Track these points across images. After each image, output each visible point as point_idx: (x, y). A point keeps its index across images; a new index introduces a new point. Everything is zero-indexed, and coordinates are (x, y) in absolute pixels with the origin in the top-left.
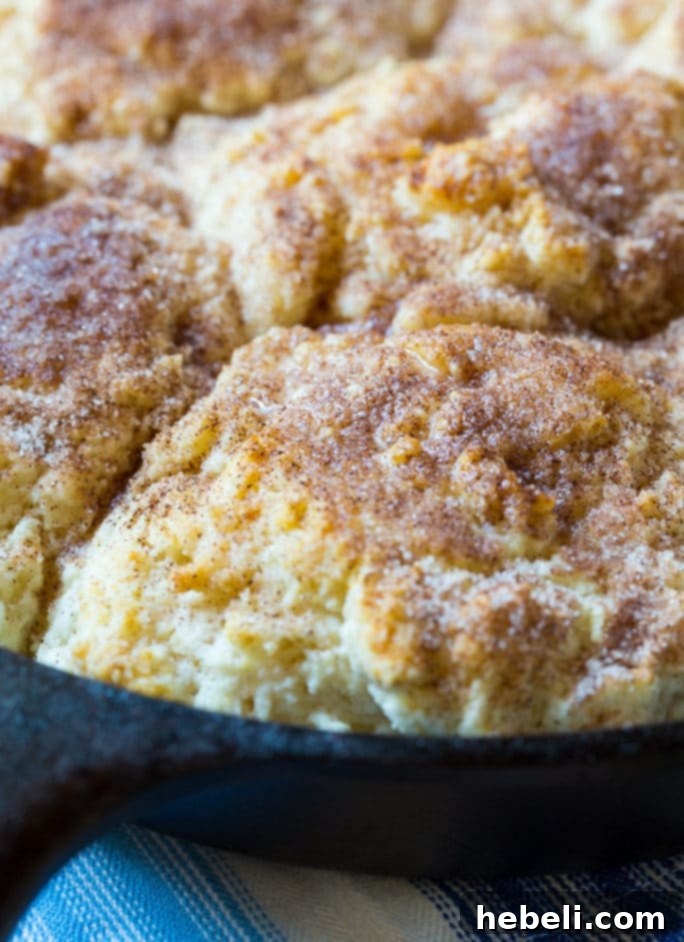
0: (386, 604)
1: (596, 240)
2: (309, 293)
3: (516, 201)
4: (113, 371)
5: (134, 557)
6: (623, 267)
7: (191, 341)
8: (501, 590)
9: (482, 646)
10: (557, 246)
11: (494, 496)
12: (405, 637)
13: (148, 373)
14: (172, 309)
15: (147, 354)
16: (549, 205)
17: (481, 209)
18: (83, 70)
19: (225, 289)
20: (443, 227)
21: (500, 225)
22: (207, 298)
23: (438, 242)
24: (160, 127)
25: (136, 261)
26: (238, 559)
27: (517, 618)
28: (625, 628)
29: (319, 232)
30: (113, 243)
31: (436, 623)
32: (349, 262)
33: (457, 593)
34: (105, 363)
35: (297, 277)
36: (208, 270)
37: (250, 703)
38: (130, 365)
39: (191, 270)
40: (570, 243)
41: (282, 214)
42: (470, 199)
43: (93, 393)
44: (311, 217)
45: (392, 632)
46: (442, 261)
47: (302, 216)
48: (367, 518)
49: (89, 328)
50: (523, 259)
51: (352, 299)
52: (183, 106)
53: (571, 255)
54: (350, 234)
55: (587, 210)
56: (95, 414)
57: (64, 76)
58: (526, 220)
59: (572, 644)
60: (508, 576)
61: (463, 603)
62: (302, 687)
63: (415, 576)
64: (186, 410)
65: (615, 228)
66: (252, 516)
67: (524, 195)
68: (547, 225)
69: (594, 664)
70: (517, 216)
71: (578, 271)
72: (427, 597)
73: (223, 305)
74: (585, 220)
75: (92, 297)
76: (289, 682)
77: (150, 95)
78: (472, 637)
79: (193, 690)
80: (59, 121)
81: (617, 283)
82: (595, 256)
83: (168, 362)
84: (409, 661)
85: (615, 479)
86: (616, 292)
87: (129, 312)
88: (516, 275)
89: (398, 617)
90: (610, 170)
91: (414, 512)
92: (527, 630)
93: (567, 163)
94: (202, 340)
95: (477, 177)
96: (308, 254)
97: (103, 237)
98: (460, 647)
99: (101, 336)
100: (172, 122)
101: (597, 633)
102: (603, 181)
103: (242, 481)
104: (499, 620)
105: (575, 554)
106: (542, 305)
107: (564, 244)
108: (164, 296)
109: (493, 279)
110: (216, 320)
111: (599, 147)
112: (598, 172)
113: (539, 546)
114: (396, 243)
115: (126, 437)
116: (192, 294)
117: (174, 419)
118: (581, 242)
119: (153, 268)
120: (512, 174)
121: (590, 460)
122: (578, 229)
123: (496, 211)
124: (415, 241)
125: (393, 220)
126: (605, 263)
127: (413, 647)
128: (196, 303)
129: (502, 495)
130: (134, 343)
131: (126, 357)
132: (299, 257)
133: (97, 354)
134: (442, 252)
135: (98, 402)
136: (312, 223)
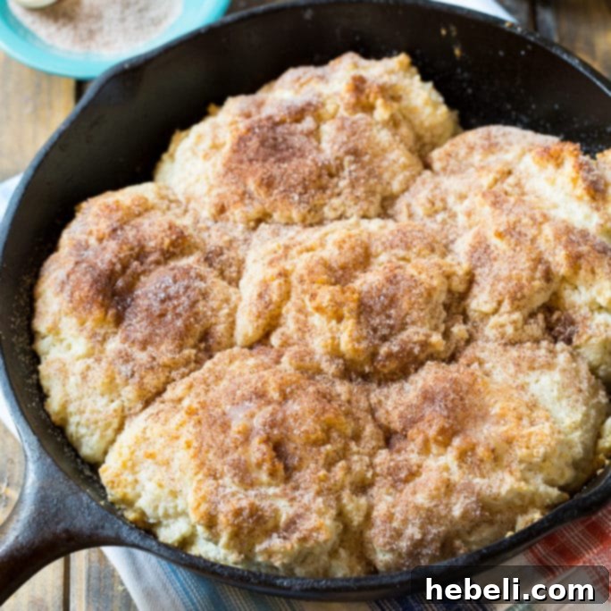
0: (202, 493)
1: (371, 345)
2: (261, 332)
3: (344, 320)
4: (164, 351)
5: (137, 437)
6: (380, 358)
7: (206, 341)
8: (244, 500)
9: (228, 520)
10: (350, 346)
11: (260, 460)
12: (204, 507)
13: (177, 356)
14: (202, 327)
15: (181, 348)
16: (355, 326)
17: (329, 319)
18: (230, 190)
19: (231, 319)
20: (317, 320)
21: (334, 329)
22: (220, 323)
23: (313, 327)
24: (252, 223)
25: (195, 303)
26: (168, 452)
27: (246, 513)
28: (292, 524)
29: (272, 307)
30: (190, 292)
31: (216, 506)
32: (282, 321)
33: (229, 496)
34: (163, 348)
35: (255, 325)
36: (225, 310)
37: (156, 508)
38: (171, 351)
39: (219, 309)
40: (356, 346)
41: (260, 296)
43: (154, 359)
44: (271, 300)
45: (199, 505)
46: (310, 336)
47: (267, 299)
48: (211, 456)
50: (338, 345)
51: (275, 340)
53: (356, 351)
54: (284, 311)
55: (375, 330)
56: (152, 368)
57: (223, 190)
58: (344, 330)
59: (270, 524)
60: (252, 493)
61: (229, 501)
62: (176, 507)
63: (215, 485)
64: (188, 375)
65: (384, 339)
66: (177, 438)
67: (347, 319)
68: (350, 336)
69: (275, 535)
70: (342, 327)
71: (359, 356)
72: (217, 495)
73: (225, 328)
75: (169, 316)
76: (172, 505)
78: (226, 516)
79: (139, 496)
80: (213, 211)
81: (376, 363)
82: (370, 350)
83: (189, 352)
84: (202, 517)
85: (317, 462)
86: (375, 367)
87: (179, 327)
88: (335, 353)
89: (204, 498)
90: (393, 312)
91: (229, 458)
92: (248, 518)
93: (378, 305)
94: (211, 341)
96: (263, 316)
97: (187, 288)
98: (221, 518)
99: (166, 335)
100: (258, 223)
101: (283, 519)
102: (389, 317)
103: (179, 423)
104: (238, 513)
105: (285, 489)
107: (353, 346)
108: (200, 321)
109: (323, 350)
110: (219, 334)
111: (392, 301)
112: (388, 312)
113: (274, 482)
114: (297, 321)
115: (163, 379)
116: (214, 321)
117: (183, 376)
118: (363, 345)
119: (200, 307)
120: (345, 309)
121: (311, 451)
122: (365, 338)
123: (334, 322)
124: (305, 324)
125: (301, 310)
126: (374, 355)
127: (205, 513)
128: (215, 324)
129: (264, 460)
130: (177, 342)
131: (171, 347)
132: (259, 317)
133: (161, 343)
134: (313, 331)
135: (155, 363)
136: (271, 302)
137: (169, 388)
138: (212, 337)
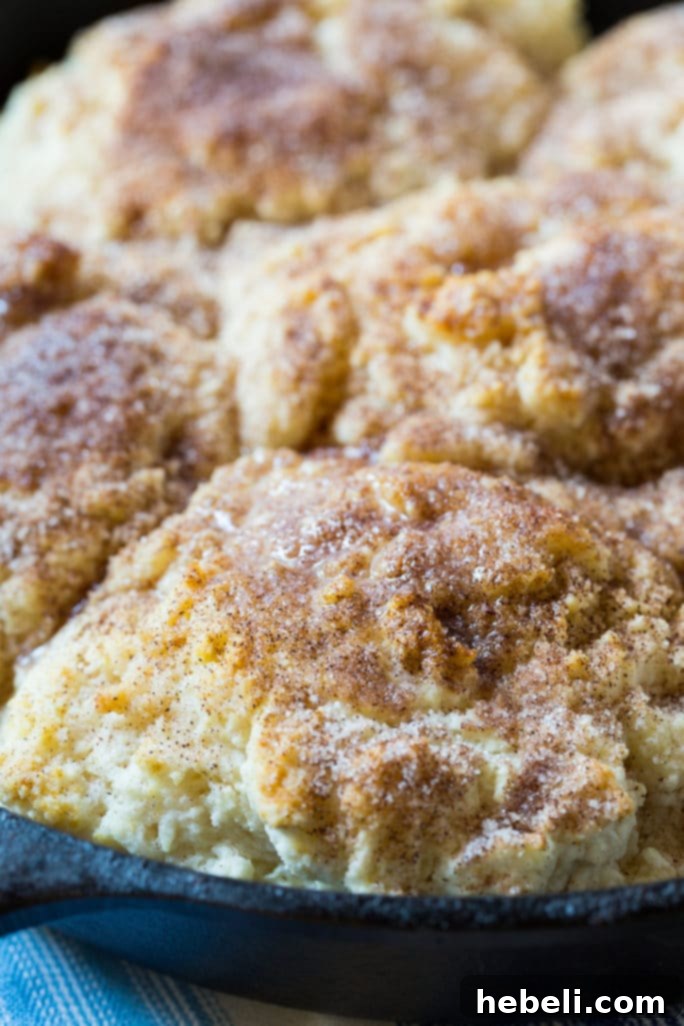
0: (284, 744)
1: (594, 384)
2: (306, 417)
3: (518, 338)
4: (89, 481)
5: (66, 673)
6: (620, 413)
7: (181, 455)
8: (400, 743)
9: (368, 798)
10: (549, 389)
11: (413, 645)
12: (295, 781)
13: (122, 487)
14: (166, 422)
15: (126, 468)
16: (549, 346)
17: (481, 343)
18: (146, 170)
19: (226, 404)
20: (446, 358)
21: (499, 362)
22: (206, 413)
23: (440, 375)
24: (214, 232)
25: (137, 372)
26: (159, 684)
27: (410, 772)
28: (527, 790)
29: (326, 354)
30: (119, 352)
31: (328, 769)
32: (353, 386)
33: (354, 741)
34: (82, 474)
35: (295, 399)
36: (211, 385)
37: (153, 830)
38: (105, 478)
39: (194, 383)
40: (564, 386)
41: (292, 335)
42: (470, 334)
43: (65, 503)
44: (318, 335)
45: (282, 775)
46: (439, 394)
47: (309, 338)
48: (282, 657)
49: (73, 436)
50: (516, 398)
51: (348, 427)
52: (242, 211)
53: (564, 398)
54: (355, 358)
55: (594, 353)
56: (65, 524)
57: (130, 174)
58: (523, 360)
59: (472, 801)
60: (413, 728)
61: (359, 752)
62: (205, 818)
63: (315, 721)
64: (158, 524)
65: (621, 372)
66: (179, 643)
67: (527, 333)
68: (543, 365)
69: (490, 825)
70: (515, 354)
71: (571, 415)
72: (324, 743)
73: (219, 421)
74: (588, 362)
75: (83, 407)
76: (193, 812)
77: (210, 199)
78: (360, 787)
79: (100, 811)
80: (118, 220)
81: (613, 428)
82: (594, 399)
83: (148, 476)
84: (296, 806)
85: (550, 637)
86: (612, 438)
87: (114, 424)
88: (509, 415)
89: (292, 760)
90: (625, 311)
91: (334, 653)
92: (419, 785)
93: (584, 302)
94: (192, 456)
95: (480, 313)
96: (309, 376)
97: (110, 345)
98: (349, 797)
99: (83, 446)
100: (226, 227)
101: (500, 791)
102: (618, 322)
103: (175, 608)
104: (390, 774)
105: (490, 711)
106: (531, 446)
107: (557, 387)
108: (158, 410)
109: (481, 416)
110: (209, 437)
111: (619, 288)
112: (613, 313)
113: (456, 699)
114: (398, 371)
115: (94, 549)
116: (188, 408)
117: (145, 531)
118: (578, 386)
119: (152, 381)
120: (516, 312)
121: (527, 615)
122: (578, 371)
123: (495, 348)
124: (417, 372)
125: (399, 347)
126: (604, 408)
127: (301, 792)
128: (194, 417)
129: (422, 645)
130: (114, 455)
131: (103, 469)
132: (300, 378)
133: (76, 464)
134: (441, 384)
135: (69, 512)
136: (319, 346)
137: (116, 564)
138: (194, 446)
